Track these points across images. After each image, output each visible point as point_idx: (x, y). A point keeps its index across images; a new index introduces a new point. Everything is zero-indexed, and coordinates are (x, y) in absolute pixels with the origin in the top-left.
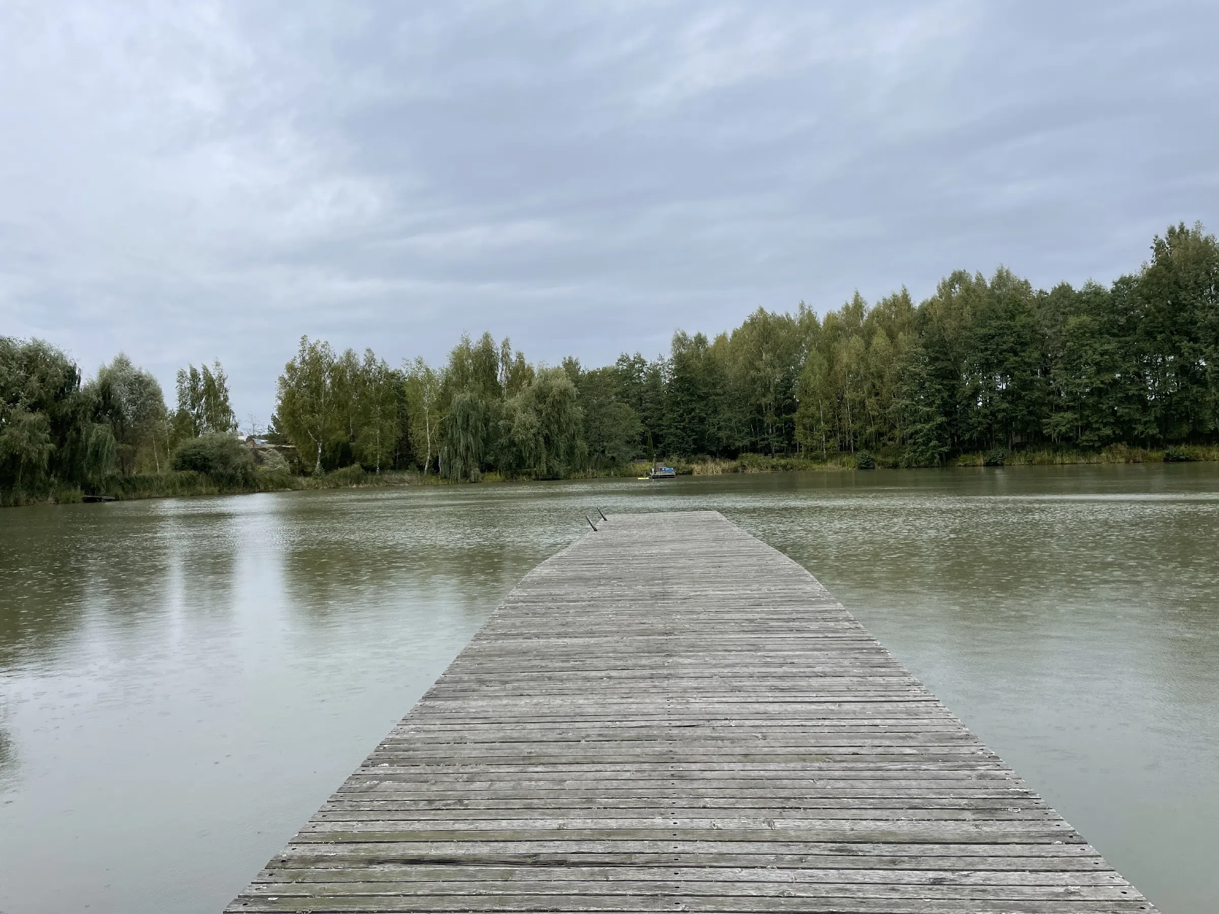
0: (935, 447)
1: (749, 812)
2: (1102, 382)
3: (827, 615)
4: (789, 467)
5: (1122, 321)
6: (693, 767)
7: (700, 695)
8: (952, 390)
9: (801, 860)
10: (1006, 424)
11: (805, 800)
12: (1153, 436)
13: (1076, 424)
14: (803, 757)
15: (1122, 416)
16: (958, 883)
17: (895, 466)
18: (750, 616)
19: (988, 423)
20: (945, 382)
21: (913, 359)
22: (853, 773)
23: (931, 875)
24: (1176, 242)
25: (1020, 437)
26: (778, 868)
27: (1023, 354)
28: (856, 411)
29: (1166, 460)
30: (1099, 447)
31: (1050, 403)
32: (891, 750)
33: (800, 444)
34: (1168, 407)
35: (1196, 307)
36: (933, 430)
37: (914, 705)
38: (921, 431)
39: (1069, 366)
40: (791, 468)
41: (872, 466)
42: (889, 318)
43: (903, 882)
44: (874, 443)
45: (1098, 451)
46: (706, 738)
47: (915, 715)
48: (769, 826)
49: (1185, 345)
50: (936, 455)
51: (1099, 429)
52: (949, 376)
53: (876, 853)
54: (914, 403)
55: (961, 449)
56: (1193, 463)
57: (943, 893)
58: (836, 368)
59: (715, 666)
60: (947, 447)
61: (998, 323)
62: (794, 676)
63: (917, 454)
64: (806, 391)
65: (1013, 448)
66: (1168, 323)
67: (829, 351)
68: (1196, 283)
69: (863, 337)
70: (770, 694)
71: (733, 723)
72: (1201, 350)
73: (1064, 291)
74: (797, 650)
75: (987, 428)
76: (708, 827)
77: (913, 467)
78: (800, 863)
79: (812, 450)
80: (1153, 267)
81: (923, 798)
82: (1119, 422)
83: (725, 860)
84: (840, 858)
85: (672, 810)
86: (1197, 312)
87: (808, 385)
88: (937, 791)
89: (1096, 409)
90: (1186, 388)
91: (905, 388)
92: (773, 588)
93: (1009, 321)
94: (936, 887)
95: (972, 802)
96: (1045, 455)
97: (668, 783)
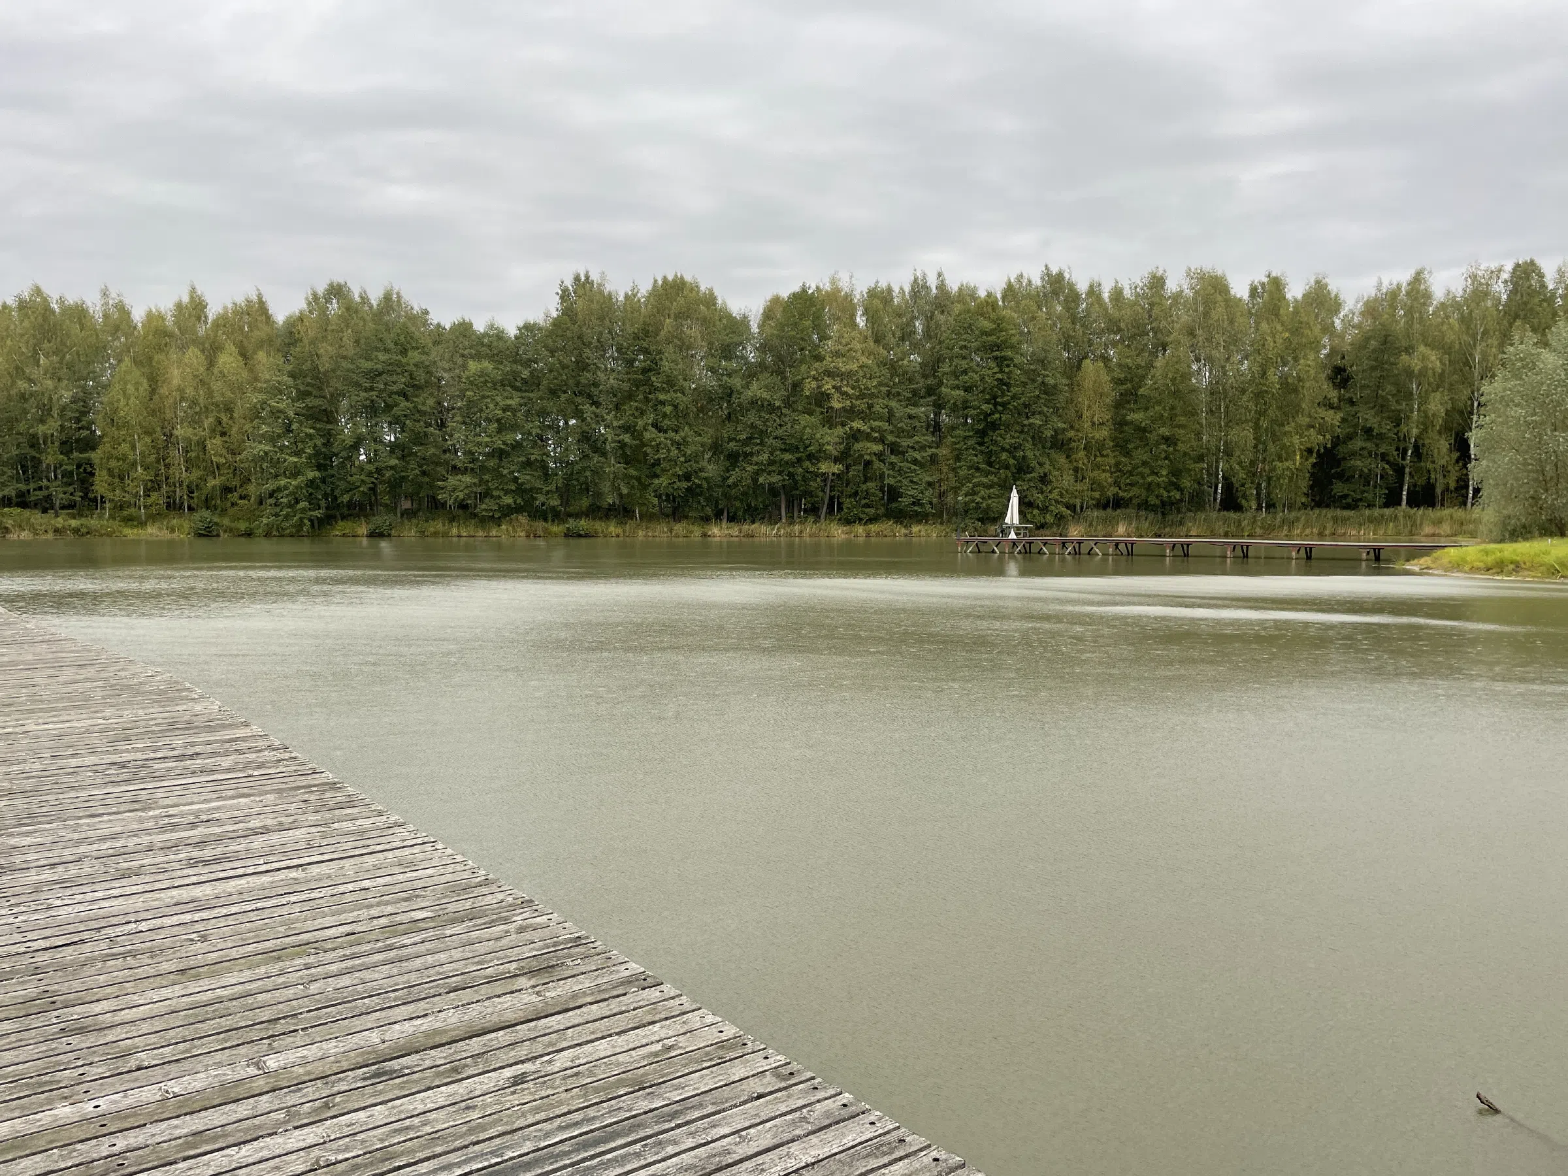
0: (303, 510)
1: (218, 1057)
2: (504, 443)
3: (242, 745)
4: (84, 530)
5: (525, 374)
6: (97, 1008)
7: (69, 892)
8: (329, 437)
9: (326, 1106)
10: (395, 485)
11: (300, 1016)
12: (553, 509)
13: (475, 489)
14: (276, 955)
15: (522, 484)
16: (543, 1073)
17: (249, 534)
18: (116, 758)
19: (373, 483)
20: (318, 426)
21: (277, 391)
22: (357, 962)
23: (508, 1073)
24: (581, 292)
25: (410, 502)
26: (296, 1128)
27: (415, 399)
28: (193, 454)
29: (566, 535)
30: (499, 518)
31: (447, 462)
32: (398, 918)
33: (102, 497)
34: (569, 477)
35: (598, 367)
36: (301, 488)
37: (407, 851)
38: (286, 488)
39: (468, 420)
40: (88, 533)
41: (215, 533)
42: (241, 329)
43: (477, 1093)
44: (219, 502)
45: (498, 522)
46: (106, 959)
47: (411, 866)
48: (259, 1069)
49: (588, 409)
50: (306, 521)
51: (500, 497)
52: (326, 416)
53: (428, 1063)
54: (277, 450)
55: (338, 514)
56: (592, 539)
57: (531, 1093)
58: (162, 391)
59: (79, 842)
60: (321, 511)
61: (387, 357)
62: (220, 839)
63: (280, 518)
64: (113, 420)
65: (402, 515)
66: (571, 382)
67: (150, 365)
68: (599, 341)
69: (203, 351)
70: (190, 871)
71: (144, 926)
72: (602, 417)
73: (463, 329)
74: (211, 801)
75: (370, 489)
76: (158, 1097)
77: (275, 536)
78: (324, 1111)
79: (121, 508)
80: (558, 316)
81: (462, 974)
82: (521, 490)
83: (206, 1142)
84: (380, 1087)
85: (85, 1087)
86: (599, 373)
87: (116, 411)
88: (476, 960)
89: (496, 472)
90: (587, 456)
91: (264, 428)
92: (141, 712)
93: (400, 357)
94: (519, 1087)
95: (522, 964)
96: (438, 525)
97: (61, 1045)
